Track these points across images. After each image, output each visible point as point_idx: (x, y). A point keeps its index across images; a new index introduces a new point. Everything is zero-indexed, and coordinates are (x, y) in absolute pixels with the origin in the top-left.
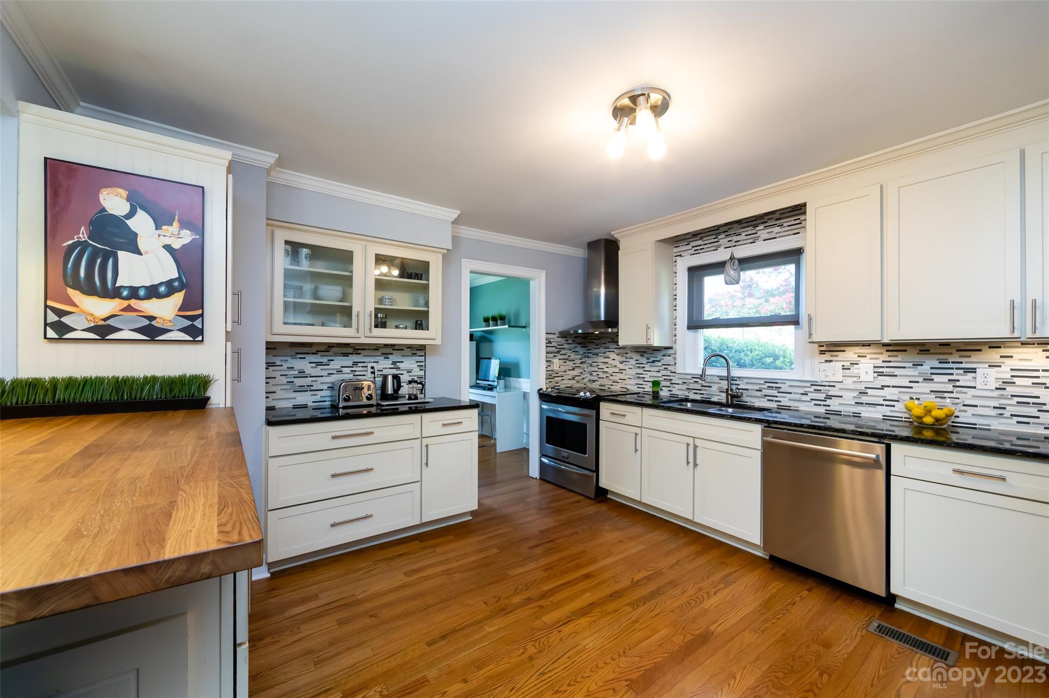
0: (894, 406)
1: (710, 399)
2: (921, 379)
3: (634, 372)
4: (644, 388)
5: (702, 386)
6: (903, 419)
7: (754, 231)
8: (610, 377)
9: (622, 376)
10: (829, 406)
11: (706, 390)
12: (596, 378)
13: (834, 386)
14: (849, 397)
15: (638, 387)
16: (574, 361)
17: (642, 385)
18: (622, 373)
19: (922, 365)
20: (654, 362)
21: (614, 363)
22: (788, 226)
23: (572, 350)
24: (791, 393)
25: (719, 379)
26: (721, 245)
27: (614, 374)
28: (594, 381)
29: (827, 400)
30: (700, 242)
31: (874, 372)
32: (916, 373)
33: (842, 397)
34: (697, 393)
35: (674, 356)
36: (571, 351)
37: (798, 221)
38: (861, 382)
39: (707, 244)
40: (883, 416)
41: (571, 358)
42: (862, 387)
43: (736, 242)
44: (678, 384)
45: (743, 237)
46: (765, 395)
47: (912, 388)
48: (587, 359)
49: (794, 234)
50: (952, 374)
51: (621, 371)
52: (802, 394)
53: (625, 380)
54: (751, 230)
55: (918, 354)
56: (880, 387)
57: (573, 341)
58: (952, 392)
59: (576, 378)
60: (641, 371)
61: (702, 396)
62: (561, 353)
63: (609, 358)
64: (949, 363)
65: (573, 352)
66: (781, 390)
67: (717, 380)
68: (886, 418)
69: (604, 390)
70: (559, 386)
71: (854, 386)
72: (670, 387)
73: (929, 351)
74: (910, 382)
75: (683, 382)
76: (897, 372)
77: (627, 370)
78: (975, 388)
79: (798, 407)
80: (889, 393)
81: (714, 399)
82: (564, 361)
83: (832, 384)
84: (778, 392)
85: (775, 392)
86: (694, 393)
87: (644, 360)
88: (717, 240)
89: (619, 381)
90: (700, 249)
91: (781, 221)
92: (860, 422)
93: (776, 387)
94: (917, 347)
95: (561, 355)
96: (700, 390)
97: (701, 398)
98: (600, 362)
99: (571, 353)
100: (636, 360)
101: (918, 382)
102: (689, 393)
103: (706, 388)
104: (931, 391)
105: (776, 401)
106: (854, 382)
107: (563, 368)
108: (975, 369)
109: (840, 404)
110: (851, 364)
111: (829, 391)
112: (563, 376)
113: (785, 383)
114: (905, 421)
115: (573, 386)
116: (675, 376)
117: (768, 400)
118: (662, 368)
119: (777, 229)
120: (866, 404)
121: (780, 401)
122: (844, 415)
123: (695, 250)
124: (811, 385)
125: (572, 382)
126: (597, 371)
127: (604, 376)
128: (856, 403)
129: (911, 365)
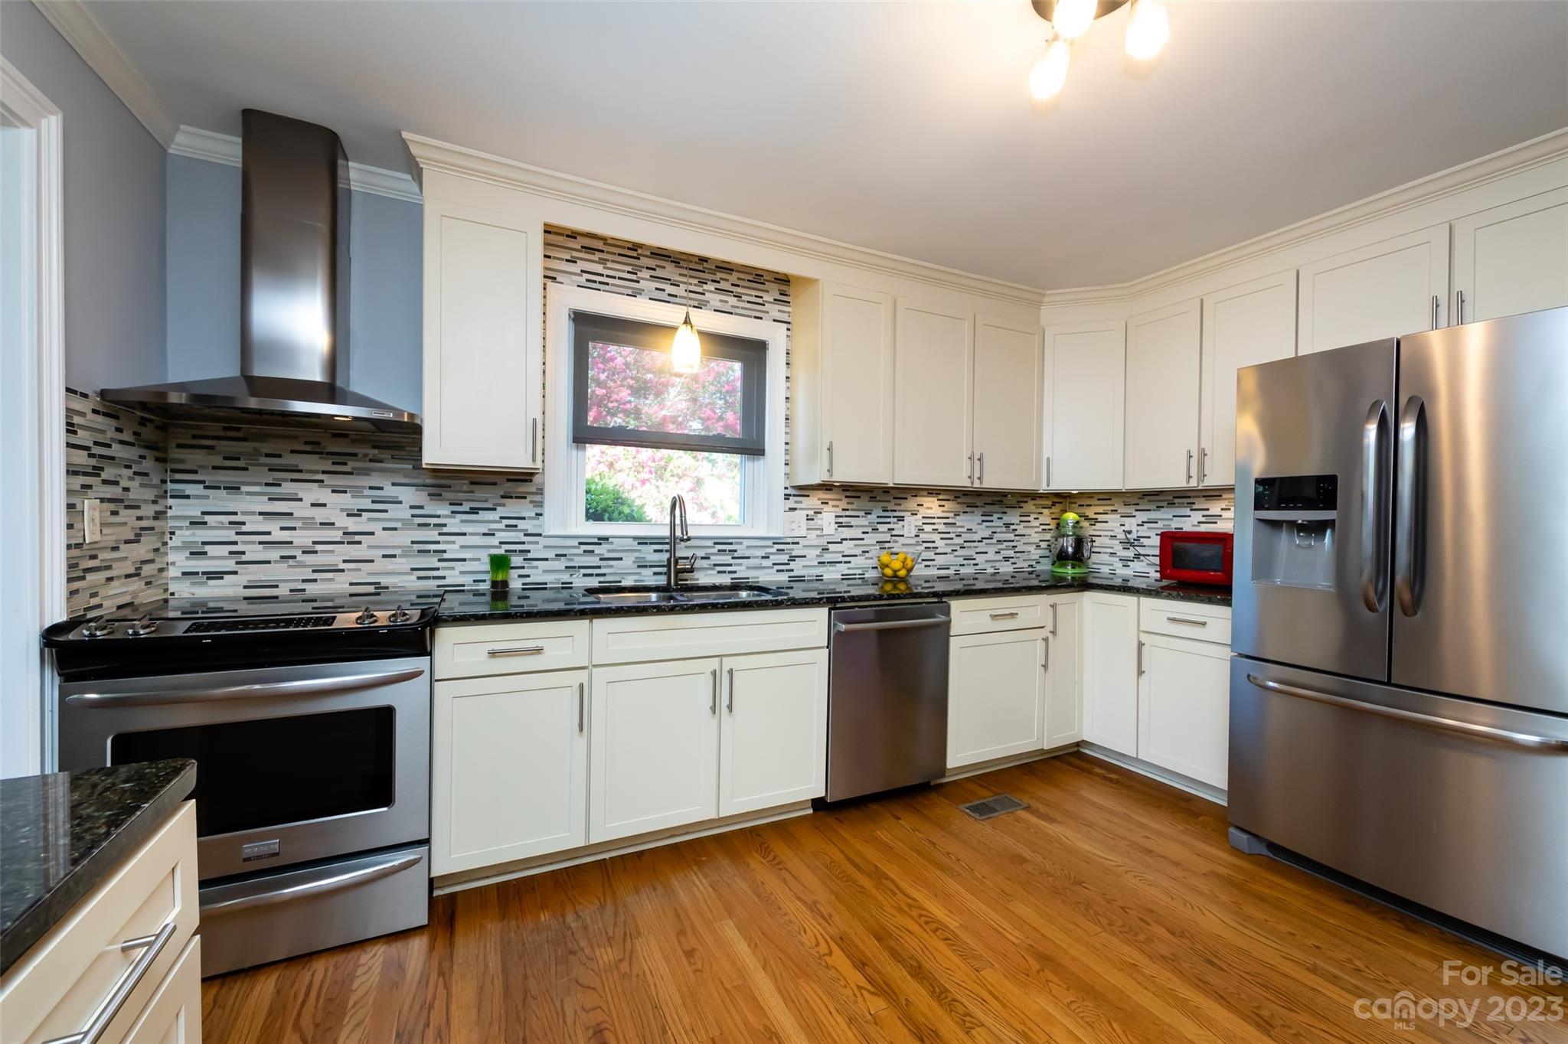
0: (849, 562)
1: (620, 582)
2: (870, 530)
3: (404, 538)
4: (444, 578)
5: (601, 559)
6: (858, 576)
7: (700, 290)
8: (301, 557)
9: (354, 552)
10: (792, 570)
11: (611, 566)
12: (230, 565)
13: (798, 543)
14: (813, 553)
15: (419, 578)
16: (138, 507)
17: (438, 569)
18: (359, 543)
19: (870, 514)
20: (474, 511)
21: (320, 515)
22: (748, 302)
23: (135, 468)
24: (748, 558)
25: (636, 542)
26: (643, 290)
27: (318, 547)
28: (217, 575)
29: (791, 562)
30: (599, 268)
31: (836, 523)
32: (867, 523)
33: (805, 557)
34: (591, 575)
35: (537, 498)
36: (129, 472)
37: (760, 301)
38: (823, 536)
39: (614, 277)
40: (842, 575)
41: (131, 495)
42: (823, 542)
43: (669, 295)
44: (547, 559)
45: (680, 291)
46: (715, 565)
47: (863, 539)
48: (170, 502)
49: (755, 317)
50: (890, 523)
51: (351, 538)
52: (763, 557)
53: (372, 561)
54: (695, 285)
55: (869, 501)
56: (839, 540)
57: (135, 434)
58: (890, 542)
59: (147, 570)
60: (432, 535)
61: (602, 579)
62: (104, 475)
63: (301, 500)
64: (888, 511)
65: (135, 473)
66: (736, 555)
67: (634, 544)
68: (846, 578)
69: (276, 597)
70: (100, 606)
71: (817, 541)
72: (523, 568)
73: (875, 498)
74: (863, 533)
75: (557, 555)
76: (853, 521)
77: (379, 533)
78: (903, 536)
79: (758, 578)
80: (847, 547)
81: (628, 582)
82: (112, 506)
83: (796, 540)
84: (733, 558)
85: (727, 559)
86: (584, 575)
87: (444, 510)
88: (634, 277)
89: (342, 566)
90: (600, 283)
91: (739, 290)
92: (821, 587)
93: (730, 551)
94: (868, 493)
95: (105, 482)
96: (599, 567)
97: (600, 582)
98: (243, 513)
99: (131, 479)
100: (411, 507)
101: (868, 533)
102: (571, 575)
103: (611, 563)
104: (877, 542)
105: (730, 572)
106: (817, 536)
107: (112, 535)
108: (903, 517)
109: (804, 566)
110: (815, 513)
111: (793, 550)
112: (109, 568)
113: (741, 543)
114: (859, 578)
115: (137, 602)
116: (537, 543)
117: (719, 572)
118: (502, 526)
119: (733, 301)
120: (828, 563)
121: (735, 572)
122: (808, 580)
123: (587, 280)
124: (774, 543)
125: (136, 585)
126: (236, 543)
127: (274, 554)
128: (819, 563)
129: (862, 513)
